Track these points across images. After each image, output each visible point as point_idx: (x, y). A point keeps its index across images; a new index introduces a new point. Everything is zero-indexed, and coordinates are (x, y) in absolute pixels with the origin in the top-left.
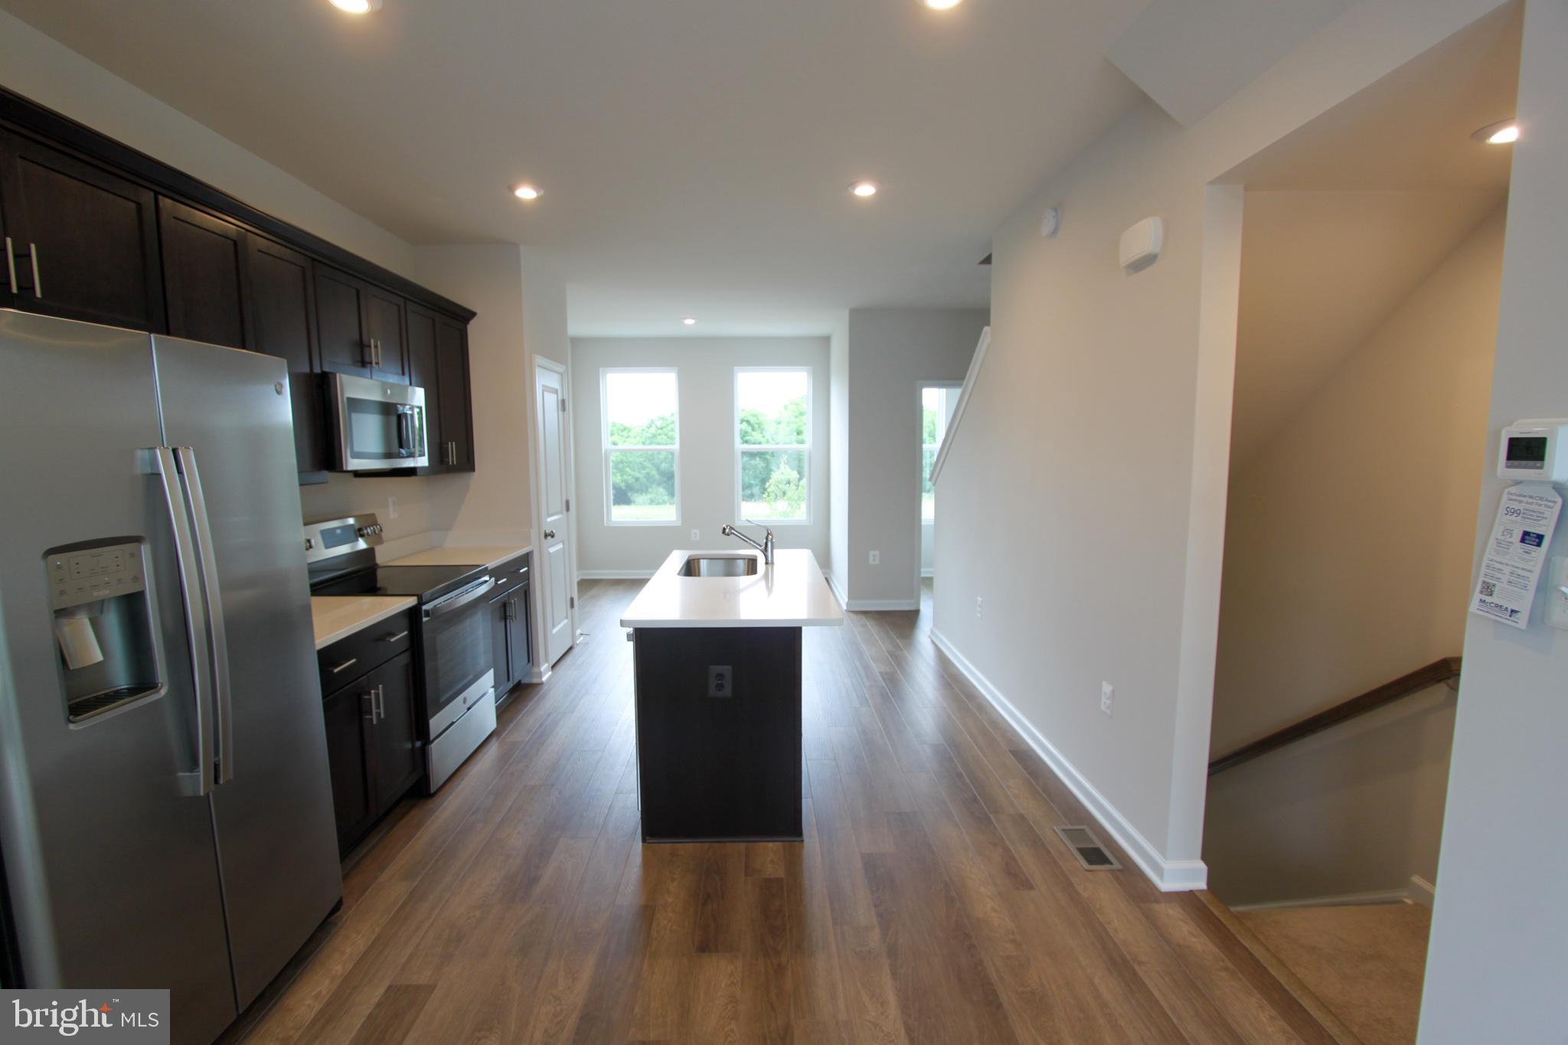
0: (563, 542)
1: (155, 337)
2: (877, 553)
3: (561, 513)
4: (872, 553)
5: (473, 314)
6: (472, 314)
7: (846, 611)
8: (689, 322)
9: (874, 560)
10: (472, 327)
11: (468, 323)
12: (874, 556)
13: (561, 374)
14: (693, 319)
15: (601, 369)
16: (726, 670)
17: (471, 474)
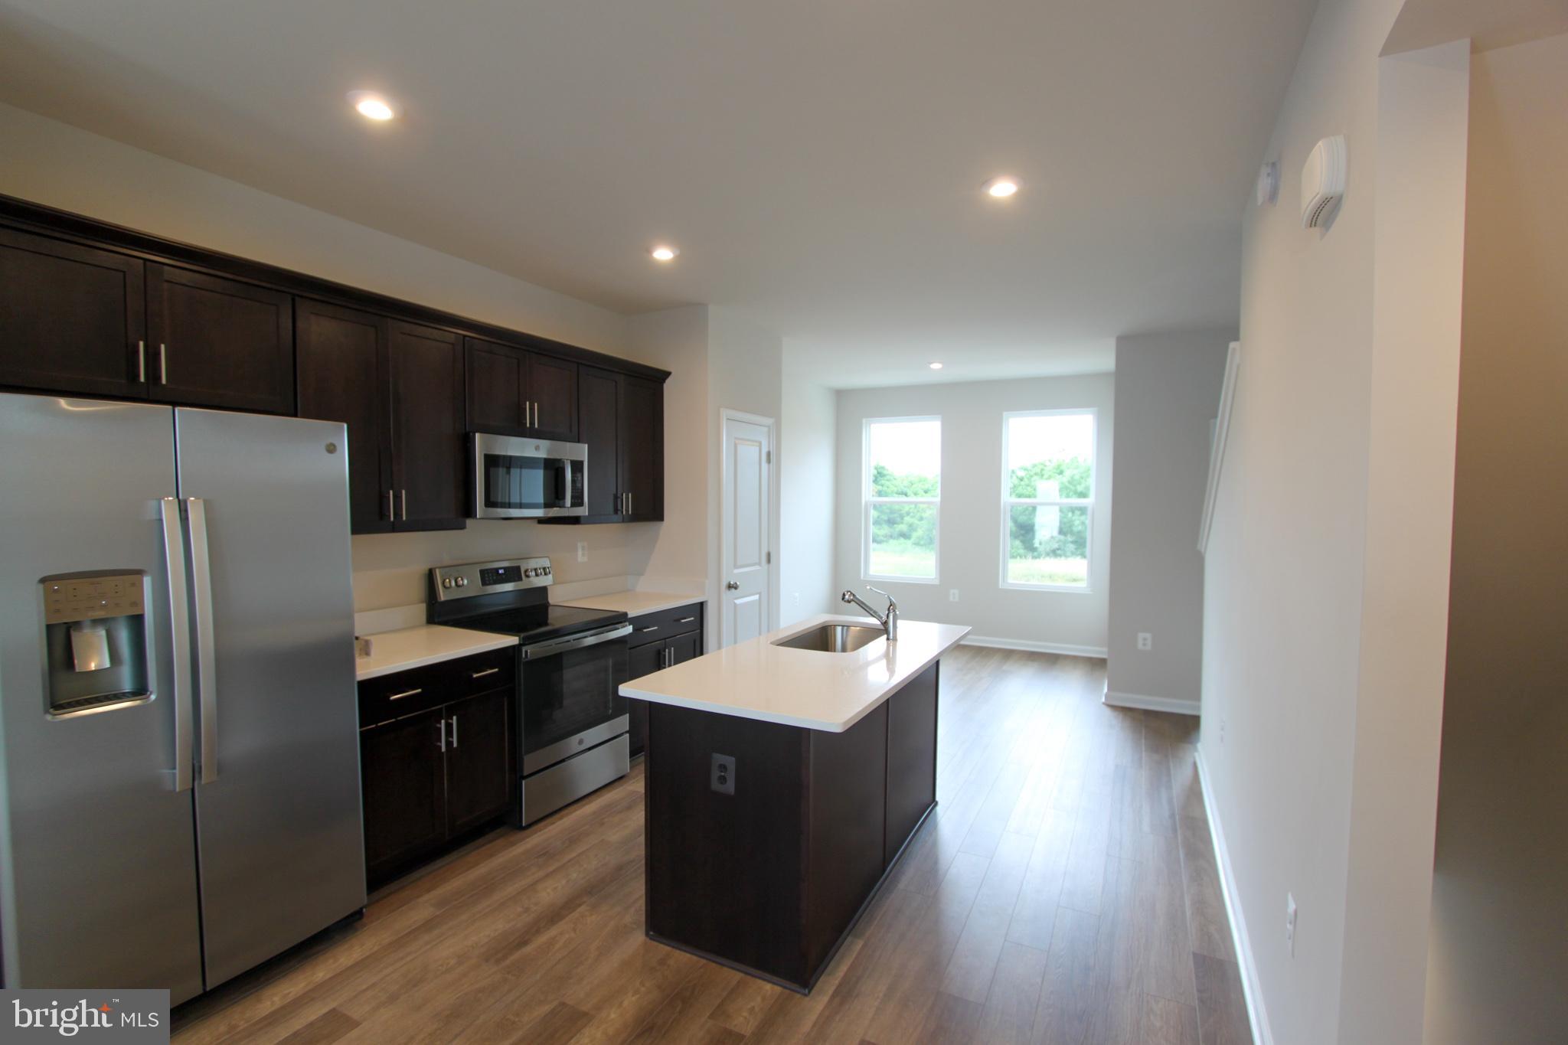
0: (760, 594)
1: (179, 411)
2: (1148, 636)
3: (760, 564)
4: (1141, 636)
5: (668, 374)
6: (664, 375)
7: (1103, 703)
8: (936, 366)
9: (1144, 645)
10: (668, 386)
11: (664, 382)
12: (1145, 639)
13: (769, 427)
14: (940, 363)
15: (864, 421)
16: (730, 761)
17: (658, 523)
